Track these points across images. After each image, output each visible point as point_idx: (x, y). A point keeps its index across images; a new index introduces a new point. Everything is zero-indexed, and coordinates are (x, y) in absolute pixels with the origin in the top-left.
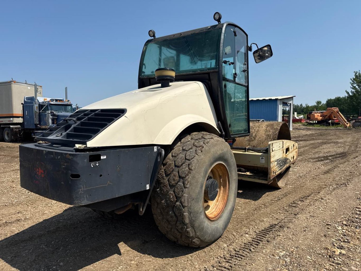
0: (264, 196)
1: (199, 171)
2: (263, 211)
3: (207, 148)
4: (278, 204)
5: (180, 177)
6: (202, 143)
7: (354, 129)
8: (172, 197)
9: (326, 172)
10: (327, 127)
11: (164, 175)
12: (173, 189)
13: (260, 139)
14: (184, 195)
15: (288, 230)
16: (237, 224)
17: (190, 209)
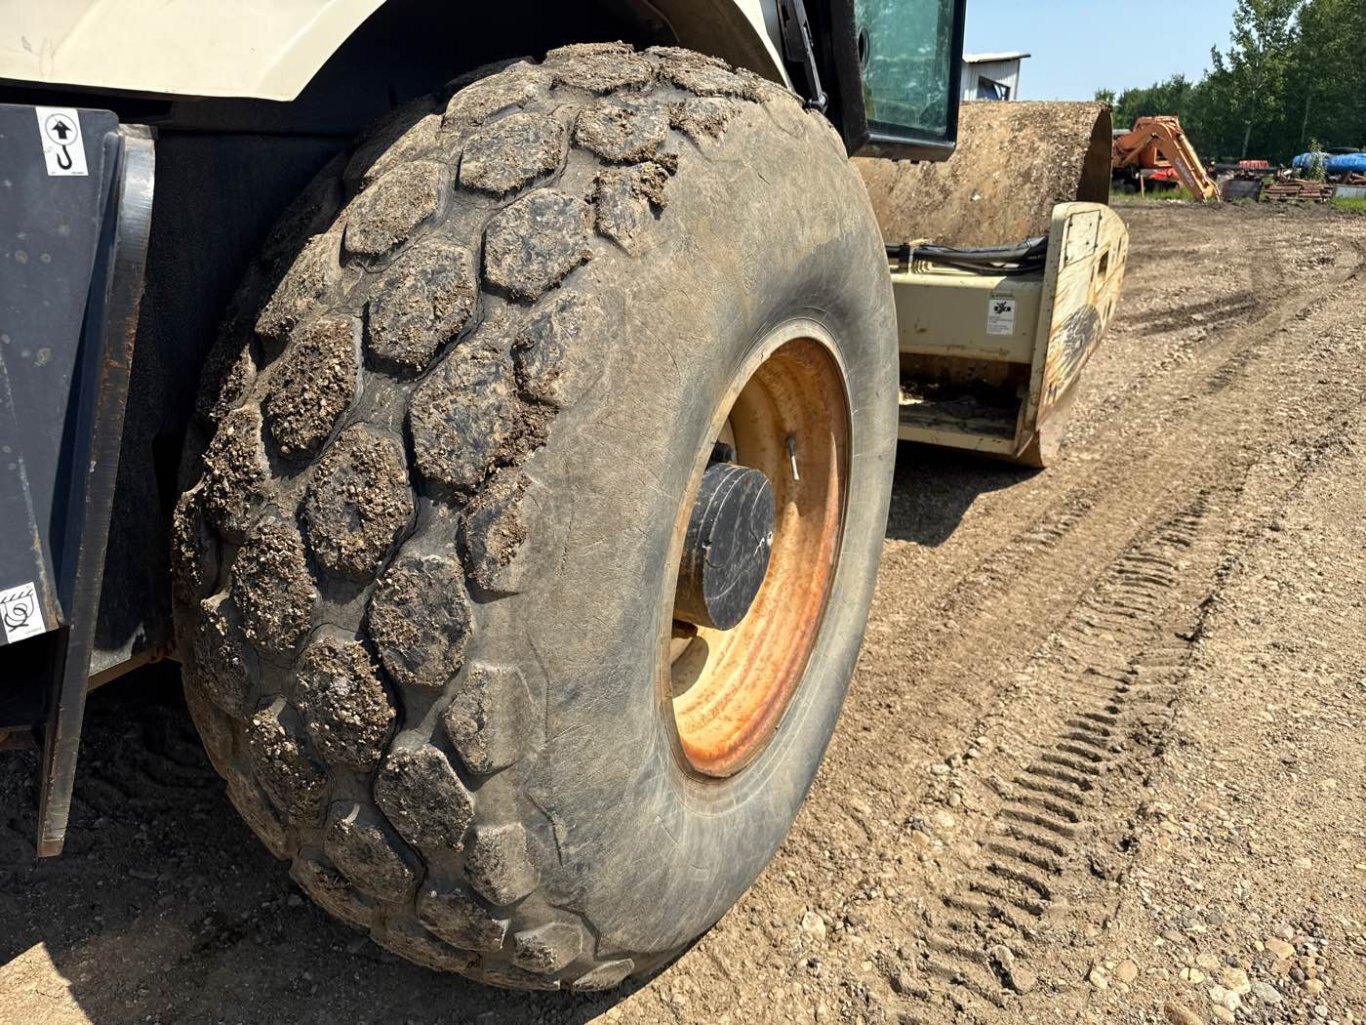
0: (972, 517)
1: (633, 417)
2: (990, 610)
3: (708, 183)
4: (1055, 562)
5: (422, 483)
6: (655, 127)
7: (1230, 207)
8: (342, 685)
9: (1217, 381)
10: (1129, 197)
11: (263, 462)
12: (355, 607)
13: (976, 198)
14: (478, 666)
15: (1190, 766)
16: (867, 723)
17: (546, 782)
